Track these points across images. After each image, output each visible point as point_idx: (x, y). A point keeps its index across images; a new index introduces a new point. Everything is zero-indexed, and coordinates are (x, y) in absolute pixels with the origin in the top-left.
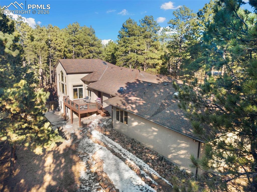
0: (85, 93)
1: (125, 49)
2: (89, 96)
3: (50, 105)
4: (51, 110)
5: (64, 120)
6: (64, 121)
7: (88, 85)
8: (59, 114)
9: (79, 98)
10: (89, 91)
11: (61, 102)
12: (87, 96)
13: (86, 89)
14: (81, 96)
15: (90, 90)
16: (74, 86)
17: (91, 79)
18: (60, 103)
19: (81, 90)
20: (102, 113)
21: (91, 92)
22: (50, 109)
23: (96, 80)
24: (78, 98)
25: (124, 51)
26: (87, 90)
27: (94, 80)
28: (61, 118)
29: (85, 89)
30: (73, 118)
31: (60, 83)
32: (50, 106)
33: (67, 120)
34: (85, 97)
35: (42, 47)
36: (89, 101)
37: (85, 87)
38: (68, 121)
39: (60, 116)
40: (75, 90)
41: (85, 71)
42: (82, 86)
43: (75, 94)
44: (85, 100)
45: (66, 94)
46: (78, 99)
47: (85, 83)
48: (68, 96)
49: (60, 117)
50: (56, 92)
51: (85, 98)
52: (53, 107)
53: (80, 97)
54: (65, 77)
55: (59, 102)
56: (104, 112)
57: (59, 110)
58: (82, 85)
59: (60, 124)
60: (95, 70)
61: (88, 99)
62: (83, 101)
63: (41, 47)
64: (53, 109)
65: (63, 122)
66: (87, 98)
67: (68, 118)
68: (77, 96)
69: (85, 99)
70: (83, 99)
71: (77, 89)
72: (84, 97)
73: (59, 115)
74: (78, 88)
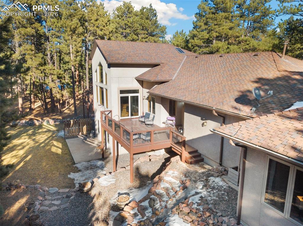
0: (143, 106)
1: (208, 35)
2: (150, 112)
3: (81, 125)
4: (83, 134)
5: (101, 157)
6: (100, 160)
7: (149, 90)
8: (94, 143)
9: (132, 115)
10: (152, 103)
11: (98, 121)
12: (147, 112)
13: (146, 97)
14: (135, 112)
15: (153, 99)
16: (122, 92)
17: (157, 76)
18: (97, 123)
19: (135, 100)
20: (186, 154)
21: (156, 104)
22: (80, 133)
23: (168, 79)
24: (128, 116)
25: (207, 37)
26: (147, 101)
27: (163, 79)
28: (97, 153)
29: (143, 99)
30: (119, 155)
31: (97, 86)
32: (81, 127)
33: (106, 158)
34: (143, 113)
35: (72, 28)
36: (151, 123)
37: (143, 94)
38: (107, 160)
39: (95, 147)
40: (124, 101)
41: (144, 62)
42: (136, 91)
43: (124, 107)
44: (143, 120)
45: (107, 108)
46: (130, 117)
47: (144, 85)
48: (111, 111)
49: (95, 150)
50: (91, 104)
51: (142, 115)
52: (86, 129)
53: (133, 113)
54: (106, 74)
55: (95, 121)
56: (190, 153)
57: (95, 135)
58: (138, 90)
59: (91, 168)
60: (163, 62)
61: (148, 118)
62: (138, 122)
63: (70, 28)
64: (85, 132)
65: (99, 163)
66: (147, 116)
67: (109, 153)
68: (128, 112)
69: (142, 117)
70: (139, 118)
71: (128, 97)
72: (140, 114)
73: (94, 145)
74: (130, 95)
